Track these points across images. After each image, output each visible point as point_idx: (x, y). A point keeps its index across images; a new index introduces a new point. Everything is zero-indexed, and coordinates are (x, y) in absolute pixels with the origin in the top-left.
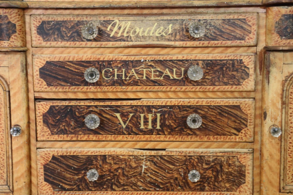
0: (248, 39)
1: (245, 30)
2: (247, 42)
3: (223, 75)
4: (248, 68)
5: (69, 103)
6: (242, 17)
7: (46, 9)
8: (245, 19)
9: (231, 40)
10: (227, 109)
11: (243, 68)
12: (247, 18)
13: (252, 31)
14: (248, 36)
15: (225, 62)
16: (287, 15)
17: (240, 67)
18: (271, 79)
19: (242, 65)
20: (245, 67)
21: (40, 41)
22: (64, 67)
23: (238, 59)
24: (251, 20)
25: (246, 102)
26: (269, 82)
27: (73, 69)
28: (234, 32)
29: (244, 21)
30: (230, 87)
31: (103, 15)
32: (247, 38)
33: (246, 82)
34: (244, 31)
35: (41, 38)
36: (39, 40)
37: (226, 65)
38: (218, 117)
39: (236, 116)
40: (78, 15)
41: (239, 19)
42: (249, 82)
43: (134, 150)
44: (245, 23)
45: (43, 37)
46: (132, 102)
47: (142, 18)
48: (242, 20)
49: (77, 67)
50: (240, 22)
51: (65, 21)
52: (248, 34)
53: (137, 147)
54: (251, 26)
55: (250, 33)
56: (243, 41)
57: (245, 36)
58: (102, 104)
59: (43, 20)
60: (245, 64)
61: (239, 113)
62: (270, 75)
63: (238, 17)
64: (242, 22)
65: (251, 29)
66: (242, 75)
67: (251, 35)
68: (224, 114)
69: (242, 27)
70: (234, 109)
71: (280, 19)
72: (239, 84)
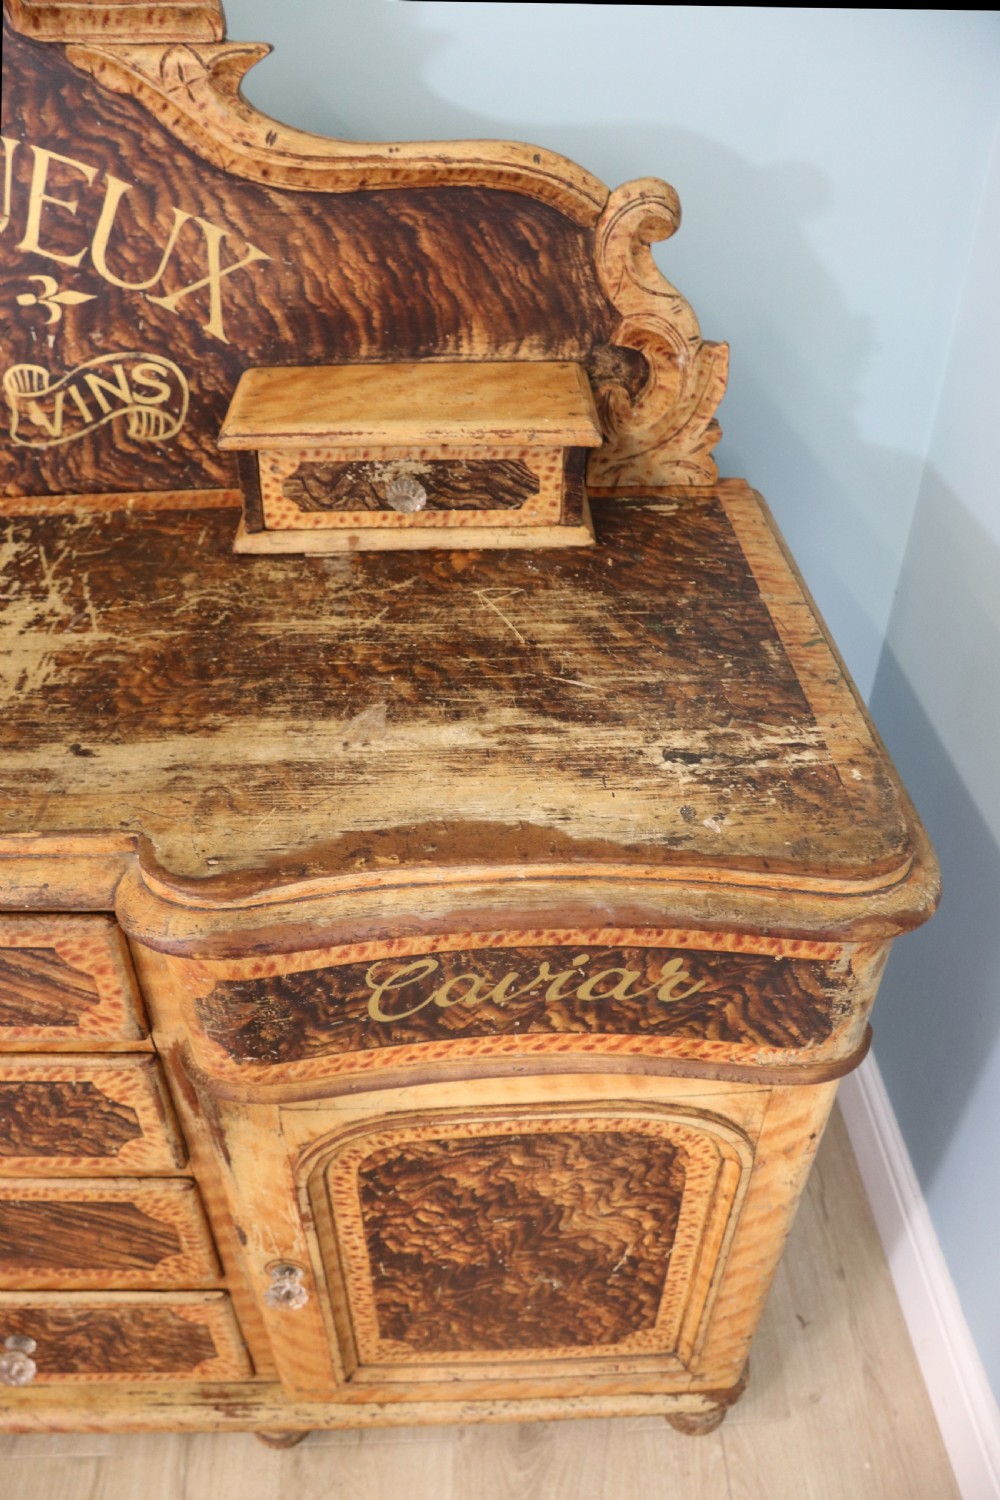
0: (94, 1022)
1: (66, 991)
2: (93, 1033)
3: (22, 1126)
4: (132, 1110)
6: (34, 940)
8: (51, 950)
9: (11, 1024)
10: (81, 1209)
11: (106, 1109)
12: (61, 944)
13: (104, 993)
14: (87, 1010)
15: (14, 1088)
16: (241, 983)
17: (88, 1104)
18: (233, 1152)
19: (97, 1098)
20: (115, 1105)
23: (73, 1080)
24: (86, 953)
25: (156, 1196)
26: (228, 1159)
28: (14, 996)
29: (51, 958)
30: (68, 1160)
32: (84, 1018)
33: (132, 1148)
34: (61, 995)
37: (24, 1098)
38: (54, 1228)
39: (129, 1228)
41: (24, 950)
42: (148, 1148)
44: (52, 963)
48: (37, 953)
50: (26, 958)
52: (86, 1004)
54: (90, 977)
55: (96, 1001)
56: (71, 1030)
57: (70, 1011)
60: (108, 1095)
61: (135, 1221)
62: (227, 1140)
63: (13, 941)
64: (40, 962)
65: (95, 987)
66: (107, 1129)
67: (102, 1009)
68: (75, 1221)
69: (44, 980)
70: (109, 1210)
71: (213, 996)
72: (103, 1152)
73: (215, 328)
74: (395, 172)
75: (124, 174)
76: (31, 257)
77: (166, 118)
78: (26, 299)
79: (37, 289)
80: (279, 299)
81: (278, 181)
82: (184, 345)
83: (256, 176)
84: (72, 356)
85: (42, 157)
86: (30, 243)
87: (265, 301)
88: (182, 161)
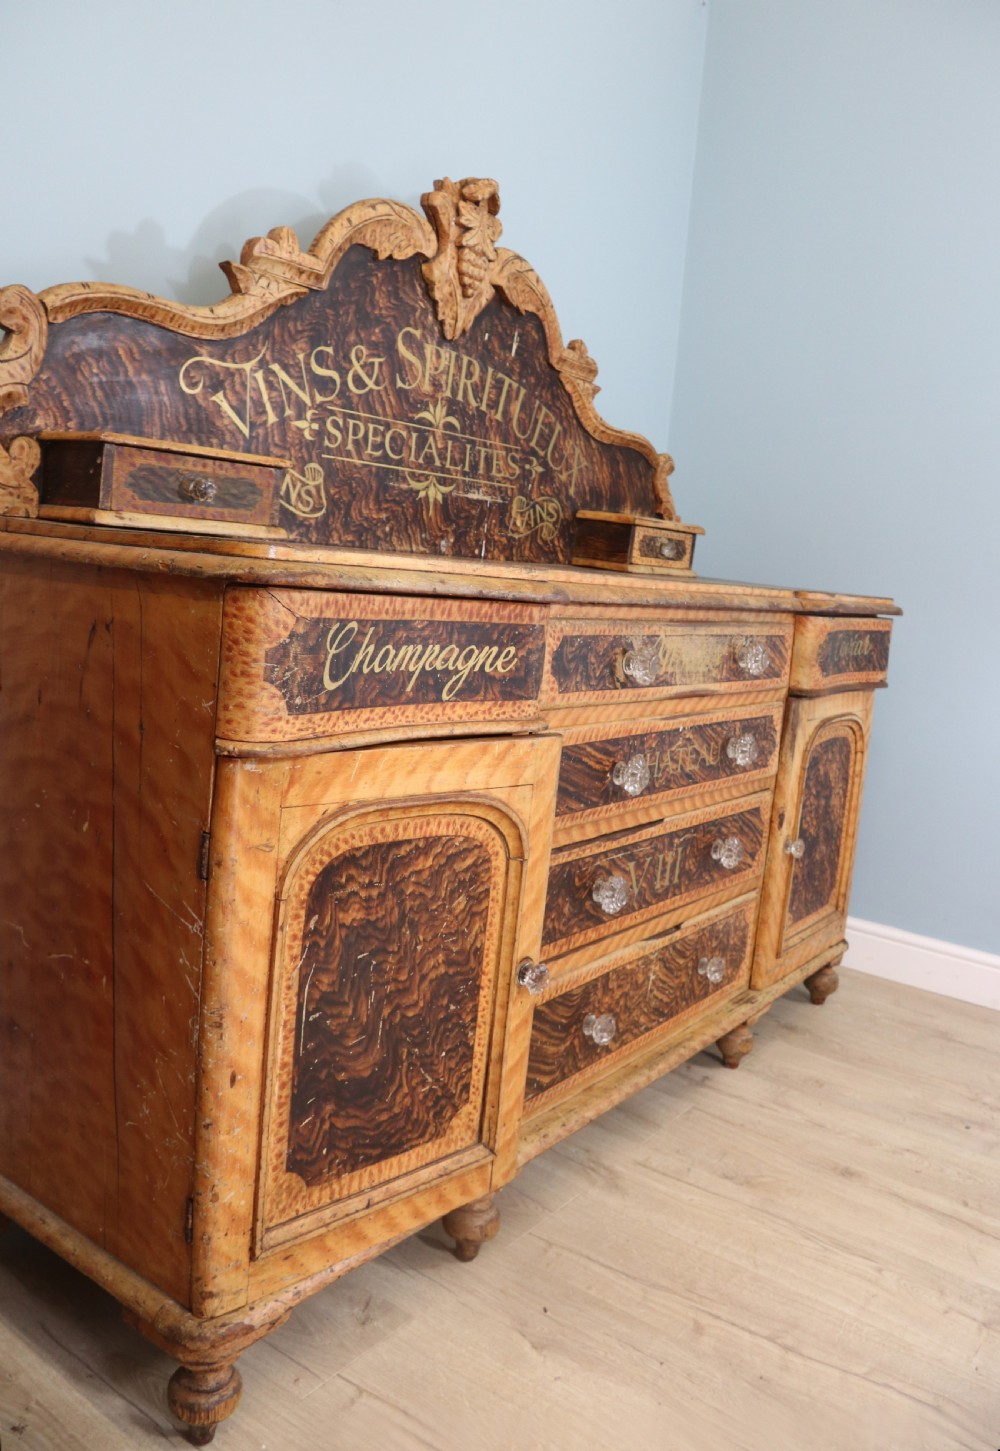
4: (776, 732)
5: (569, 855)
6: (781, 632)
7: (581, 604)
8: (782, 636)
11: (772, 732)
13: (788, 659)
14: (784, 668)
15: (759, 721)
17: (769, 730)
18: (795, 750)
19: (772, 725)
20: (773, 729)
21: (552, 694)
22: (580, 761)
25: (766, 799)
26: (793, 757)
27: (591, 763)
29: (783, 640)
31: (647, 621)
32: (783, 672)
33: (772, 760)
34: (781, 660)
35: (556, 686)
36: (552, 689)
40: (613, 620)
42: (775, 758)
43: (644, 943)
44: (783, 643)
45: (559, 680)
46: (652, 829)
47: (688, 630)
49: (599, 756)
51: (597, 636)
52: (784, 665)
53: (646, 935)
56: (779, 680)
57: (781, 669)
58: (614, 845)
59: (565, 633)
60: (774, 723)
61: (757, 822)
62: (795, 743)
65: (787, 656)
66: (770, 747)
68: (745, 828)
69: (780, 652)
70: (754, 814)
71: (825, 641)
72: (766, 765)
73: (572, 491)
74: (622, 438)
75: (561, 423)
76: (533, 449)
77: (576, 405)
78: (527, 467)
79: (531, 463)
80: (588, 480)
81: (596, 436)
82: (563, 497)
83: (591, 432)
84: (534, 496)
85: (544, 409)
86: (533, 444)
87: (585, 482)
88: (575, 422)
